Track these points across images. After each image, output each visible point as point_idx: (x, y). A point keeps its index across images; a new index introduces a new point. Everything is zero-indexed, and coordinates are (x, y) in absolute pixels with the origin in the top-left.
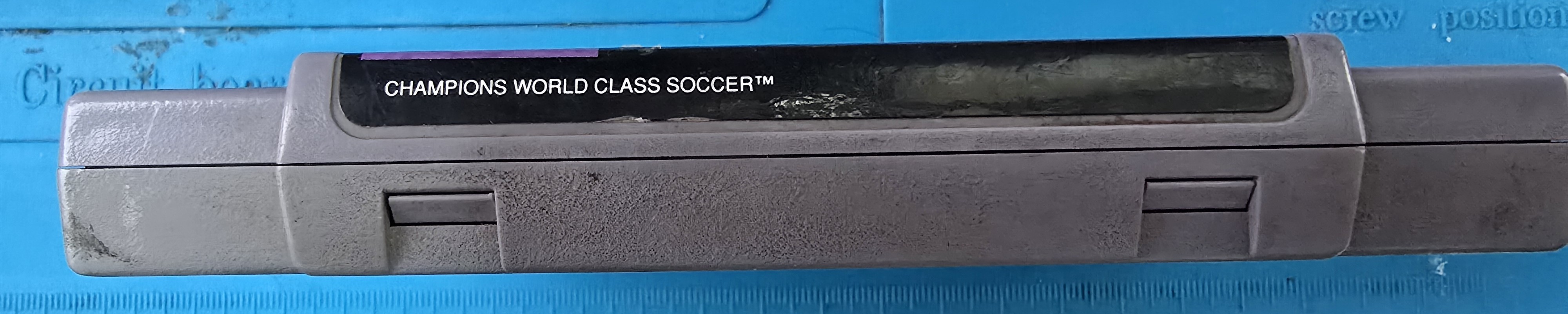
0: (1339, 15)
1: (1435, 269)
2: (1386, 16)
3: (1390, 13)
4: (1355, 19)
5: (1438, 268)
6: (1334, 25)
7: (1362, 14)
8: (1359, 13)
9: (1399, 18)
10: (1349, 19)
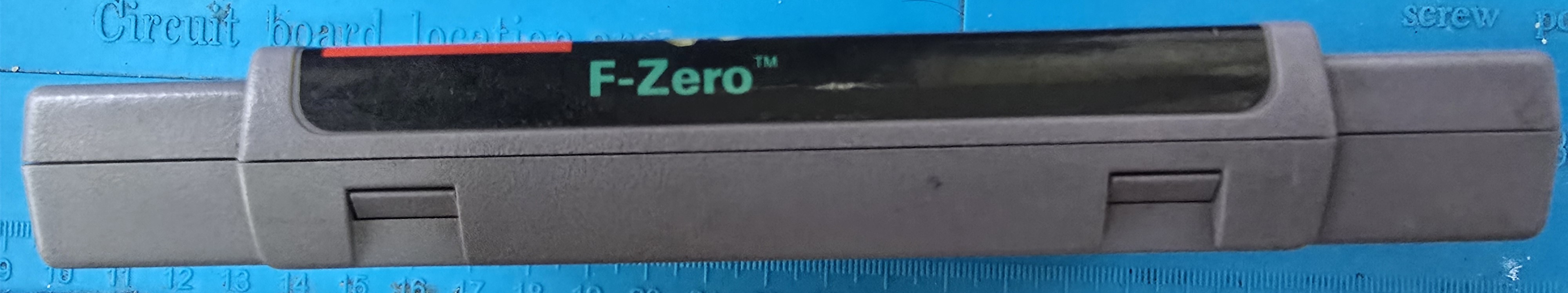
0: (1433, 10)
1: (1508, 273)
2: (1481, 14)
3: (1485, 11)
4: (1449, 15)
5: (1511, 272)
6: (1427, 21)
7: (1457, 10)
8: (1453, 10)
9: (1495, 16)
10: (1442, 14)
